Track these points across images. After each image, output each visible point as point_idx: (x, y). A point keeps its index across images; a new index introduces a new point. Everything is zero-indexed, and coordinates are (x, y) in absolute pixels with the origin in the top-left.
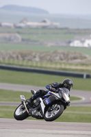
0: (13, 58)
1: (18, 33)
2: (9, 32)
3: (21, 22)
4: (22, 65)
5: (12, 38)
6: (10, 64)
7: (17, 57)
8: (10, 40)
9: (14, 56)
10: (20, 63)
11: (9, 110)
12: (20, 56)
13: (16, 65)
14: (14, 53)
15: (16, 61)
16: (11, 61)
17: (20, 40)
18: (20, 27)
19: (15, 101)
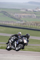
0: (32, 25)
1: (35, 14)
2: (31, 14)
3: (36, 9)
4: (36, 28)
5: (32, 16)
6: (31, 27)
7: (34, 24)
8: (31, 17)
9: (33, 24)
10: (35, 27)
11: (30, 47)
12: (35, 24)
13: (34, 28)
14: (33, 23)
15: (33, 26)
16: (31, 26)
17: (35, 17)
18: (36, 11)
19: (33, 43)
